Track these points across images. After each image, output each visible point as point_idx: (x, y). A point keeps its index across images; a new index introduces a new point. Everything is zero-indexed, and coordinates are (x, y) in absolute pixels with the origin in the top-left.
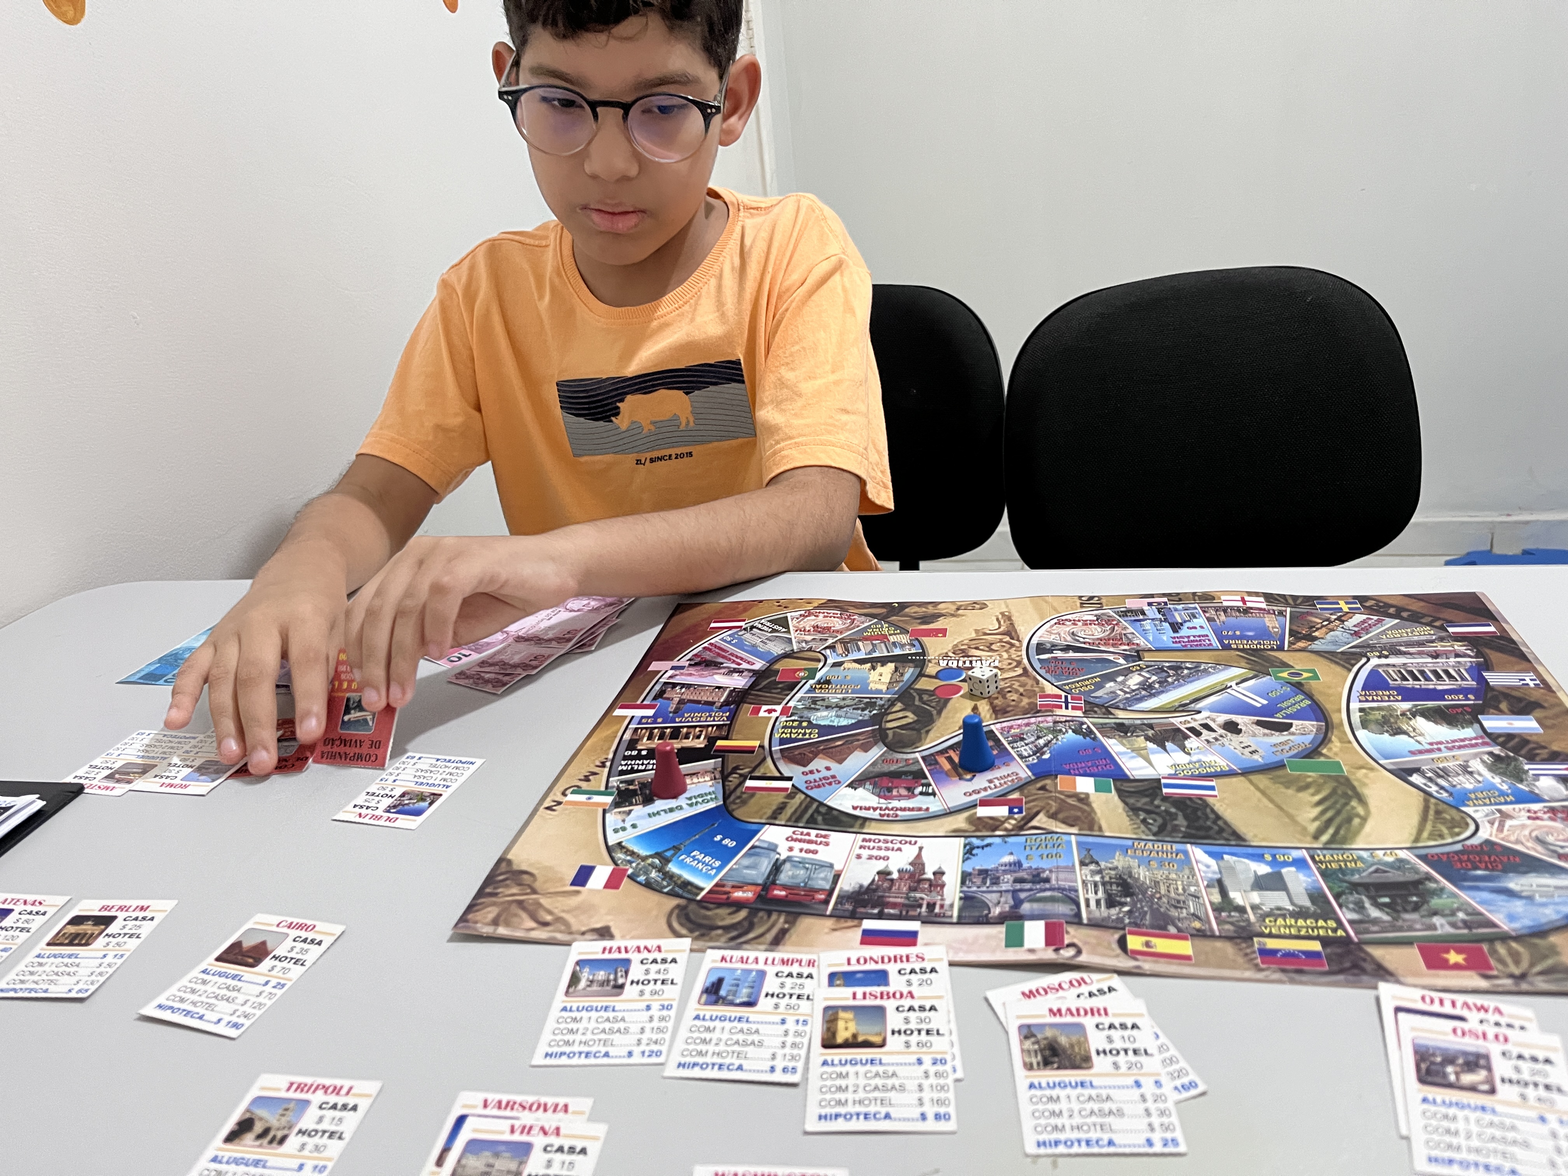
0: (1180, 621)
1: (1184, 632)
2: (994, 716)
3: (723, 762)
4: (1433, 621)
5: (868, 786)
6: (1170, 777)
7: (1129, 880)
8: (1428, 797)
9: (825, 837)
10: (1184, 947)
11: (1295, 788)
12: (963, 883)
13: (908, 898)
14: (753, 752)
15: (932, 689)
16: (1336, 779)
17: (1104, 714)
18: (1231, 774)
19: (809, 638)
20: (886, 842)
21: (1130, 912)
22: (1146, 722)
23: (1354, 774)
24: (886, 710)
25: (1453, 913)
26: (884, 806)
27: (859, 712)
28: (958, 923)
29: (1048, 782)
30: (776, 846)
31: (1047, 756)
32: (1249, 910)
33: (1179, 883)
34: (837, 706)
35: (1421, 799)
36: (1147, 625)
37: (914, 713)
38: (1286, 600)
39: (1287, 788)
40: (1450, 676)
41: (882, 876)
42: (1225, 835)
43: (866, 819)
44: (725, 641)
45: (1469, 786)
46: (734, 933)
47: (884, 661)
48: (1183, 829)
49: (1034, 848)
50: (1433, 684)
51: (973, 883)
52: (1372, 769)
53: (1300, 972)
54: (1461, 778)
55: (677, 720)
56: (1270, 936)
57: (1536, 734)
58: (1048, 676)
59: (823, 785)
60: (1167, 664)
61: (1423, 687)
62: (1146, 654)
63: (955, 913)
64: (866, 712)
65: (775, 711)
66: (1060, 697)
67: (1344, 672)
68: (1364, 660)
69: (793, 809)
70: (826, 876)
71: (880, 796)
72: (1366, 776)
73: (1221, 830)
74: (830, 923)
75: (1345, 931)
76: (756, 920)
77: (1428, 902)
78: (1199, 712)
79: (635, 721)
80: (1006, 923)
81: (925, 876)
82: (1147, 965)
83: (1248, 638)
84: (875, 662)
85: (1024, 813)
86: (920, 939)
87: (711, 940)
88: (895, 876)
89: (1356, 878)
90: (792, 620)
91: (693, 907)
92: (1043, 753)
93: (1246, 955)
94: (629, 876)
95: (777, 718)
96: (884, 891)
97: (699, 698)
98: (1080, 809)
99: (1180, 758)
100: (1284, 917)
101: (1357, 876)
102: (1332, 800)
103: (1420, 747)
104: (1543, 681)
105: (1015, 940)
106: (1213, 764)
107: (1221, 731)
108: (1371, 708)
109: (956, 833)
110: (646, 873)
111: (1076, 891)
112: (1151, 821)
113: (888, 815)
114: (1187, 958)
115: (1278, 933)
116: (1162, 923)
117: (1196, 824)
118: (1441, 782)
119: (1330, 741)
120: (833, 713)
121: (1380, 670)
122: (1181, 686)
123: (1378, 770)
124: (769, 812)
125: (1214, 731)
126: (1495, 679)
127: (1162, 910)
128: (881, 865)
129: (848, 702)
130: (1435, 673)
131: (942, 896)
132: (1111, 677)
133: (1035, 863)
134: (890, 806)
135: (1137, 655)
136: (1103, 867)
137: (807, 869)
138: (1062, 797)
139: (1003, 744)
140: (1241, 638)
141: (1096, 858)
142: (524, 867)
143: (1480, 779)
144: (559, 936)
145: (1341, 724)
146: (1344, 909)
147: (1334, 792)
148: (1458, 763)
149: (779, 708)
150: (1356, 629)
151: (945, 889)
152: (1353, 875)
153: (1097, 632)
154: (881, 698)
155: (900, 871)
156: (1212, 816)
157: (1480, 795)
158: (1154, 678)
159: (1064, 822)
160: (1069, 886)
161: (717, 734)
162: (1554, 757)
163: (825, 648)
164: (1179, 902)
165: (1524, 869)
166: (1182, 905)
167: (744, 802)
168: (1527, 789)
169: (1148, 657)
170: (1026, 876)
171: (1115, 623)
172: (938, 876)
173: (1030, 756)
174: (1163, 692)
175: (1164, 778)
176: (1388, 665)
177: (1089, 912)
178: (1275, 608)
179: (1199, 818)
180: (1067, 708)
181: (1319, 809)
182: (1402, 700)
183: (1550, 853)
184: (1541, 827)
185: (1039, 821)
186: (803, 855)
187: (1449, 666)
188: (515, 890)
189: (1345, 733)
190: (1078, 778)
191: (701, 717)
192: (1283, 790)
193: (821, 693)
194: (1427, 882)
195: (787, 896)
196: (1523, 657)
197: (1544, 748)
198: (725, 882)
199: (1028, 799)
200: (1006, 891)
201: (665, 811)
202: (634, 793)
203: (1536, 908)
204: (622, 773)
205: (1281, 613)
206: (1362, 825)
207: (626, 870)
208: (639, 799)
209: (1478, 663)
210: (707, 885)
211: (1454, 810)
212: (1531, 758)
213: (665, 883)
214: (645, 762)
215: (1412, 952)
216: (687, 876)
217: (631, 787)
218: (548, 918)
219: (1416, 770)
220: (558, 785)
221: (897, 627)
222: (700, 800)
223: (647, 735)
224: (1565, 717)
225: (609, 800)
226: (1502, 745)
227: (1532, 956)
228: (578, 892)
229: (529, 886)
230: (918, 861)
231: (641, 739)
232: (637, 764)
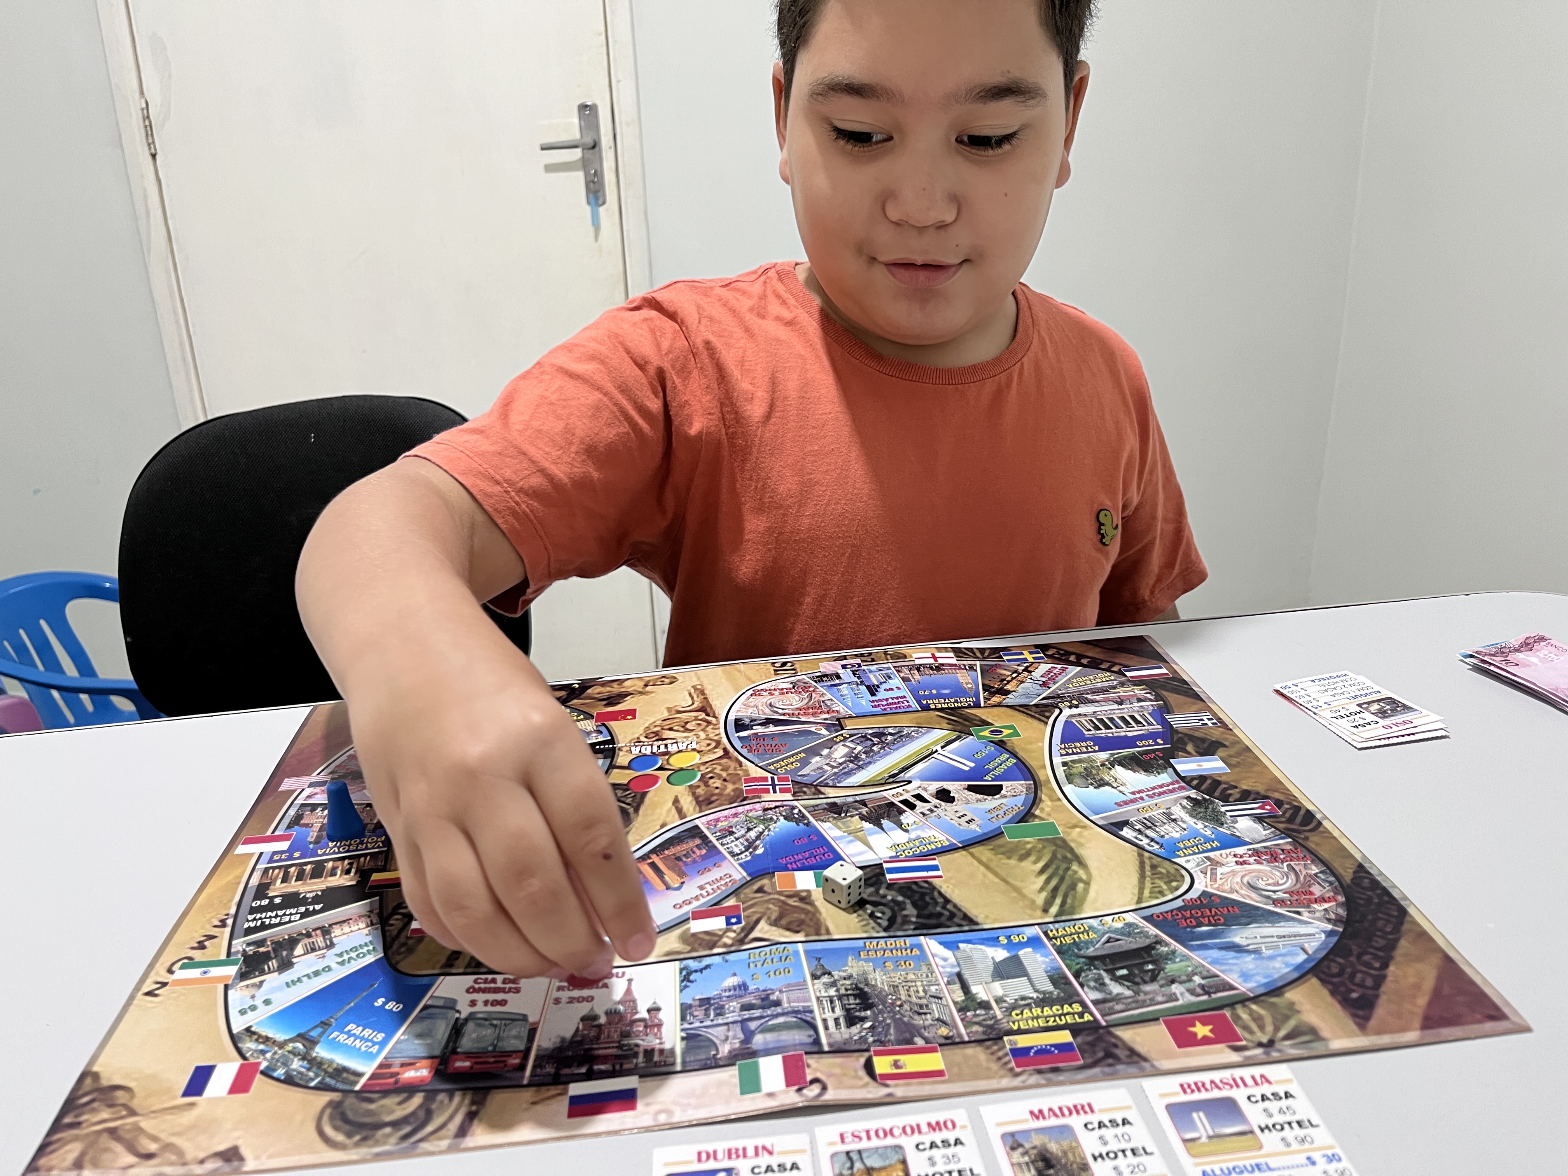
0: (876, 683)
1: (881, 694)
2: (698, 809)
3: (381, 901)
4: (1113, 666)
6: (892, 860)
7: (866, 989)
8: (1141, 851)
10: (933, 1061)
11: (1017, 857)
12: (683, 1019)
13: (620, 1047)
15: (626, 782)
16: (1053, 841)
17: (814, 794)
18: (951, 849)
21: (872, 1028)
22: (858, 798)
23: (1069, 834)
25: (1190, 980)
28: (684, 1070)
29: (765, 882)
30: (455, 1001)
31: (760, 851)
32: (994, 1004)
33: (919, 984)
35: (1136, 854)
36: (844, 689)
38: (974, 654)
39: (1009, 858)
40: (1138, 722)
41: (587, 1023)
42: (956, 920)
45: (1177, 835)
46: (407, 1129)
48: (914, 919)
49: (759, 964)
50: (1124, 732)
51: (694, 1017)
52: (1085, 827)
53: (1055, 1070)
54: (1166, 826)
55: (319, 852)
56: (1020, 1032)
57: (1225, 774)
58: (750, 756)
61: (1116, 735)
62: (847, 722)
63: (679, 1058)
66: (765, 779)
67: (1041, 725)
68: (1057, 711)
70: (519, 1032)
72: (1080, 835)
73: (952, 915)
74: (528, 1095)
75: (1092, 1014)
76: (434, 1106)
77: (1163, 970)
78: (910, 782)
79: (265, 858)
80: (738, 1063)
81: (637, 1016)
82: (899, 1090)
83: (945, 696)
85: (744, 923)
86: (640, 1100)
87: (377, 1143)
88: (603, 1020)
89: (1091, 951)
91: (351, 1100)
92: (756, 848)
93: (999, 1059)
94: (262, 1072)
96: (592, 1041)
98: (803, 909)
99: (899, 836)
100: (1030, 1007)
101: (1092, 949)
102: (1054, 866)
103: (1124, 798)
104: (1219, 720)
105: (750, 1083)
106: (932, 840)
107: (935, 801)
108: (1073, 761)
109: (670, 957)
110: (286, 1064)
111: (811, 1012)
114: (939, 1073)
115: (1027, 1027)
116: (907, 1035)
117: (926, 912)
118: (1149, 832)
119: (1041, 800)
121: (1074, 721)
122: (887, 754)
123: (1091, 828)
124: (443, 960)
125: (927, 801)
126: (1176, 721)
127: (906, 1019)
128: (584, 1009)
130: (1123, 719)
131: (660, 1039)
132: (814, 751)
133: (762, 984)
135: (839, 724)
136: (836, 977)
137: (495, 1026)
138: (783, 898)
139: (710, 842)
140: (938, 696)
141: (828, 968)
142: (117, 1081)
143: (1184, 826)
144: (171, 1168)
145: (1049, 781)
146: (1086, 988)
147: (1053, 857)
148: (1161, 811)
150: (1044, 679)
151: (664, 1029)
152: (1087, 948)
153: (795, 701)
155: (609, 1014)
156: (941, 900)
157: (1188, 844)
158: (859, 748)
159: (789, 929)
160: (804, 1007)
161: (372, 865)
162: (1246, 796)
164: (921, 1006)
165: (1244, 920)
166: (925, 1011)
167: (411, 951)
168: (1228, 832)
169: (850, 725)
170: (754, 1001)
171: (812, 689)
172: (653, 1013)
173: (742, 853)
174: (870, 763)
175: (885, 862)
176: (1080, 715)
177: (829, 1036)
178: (965, 663)
180: (775, 792)
181: (1044, 877)
182: (1101, 750)
183: (1264, 900)
184: (1250, 871)
185: (761, 931)
186: (490, 1008)
187: (1134, 711)
188: (105, 1115)
189: (1053, 790)
190: (797, 874)
191: (351, 844)
192: (1006, 861)
194: (1158, 946)
195: (472, 1067)
196: (1197, 697)
197: (1236, 787)
198: (390, 1062)
199: (746, 905)
200: (733, 1023)
201: (308, 976)
202: (266, 957)
203: (1266, 963)
204: (249, 931)
205: (971, 668)
206: (1086, 890)
207: (259, 1064)
208: (273, 964)
209: (1159, 707)
210: (368, 1069)
211: (1168, 863)
212: (1225, 799)
213: (311, 1074)
214: (280, 913)
215: (1160, 1030)
216: (341, 1060)
217: (262, 950)
218: (153, 1147)
219: (1126, 823)
220: (162, 959)
221: (580, 712)
222: (353, 955)
223: (281, 875)
224: (1247, 754)
225: (232, 971)
226: (1197, 788)
227: (1274, 1018)
228: (192, 1104)
229: (125, 1106)
230: (628, 998)
231: (273, 882)
232: (269, 917)
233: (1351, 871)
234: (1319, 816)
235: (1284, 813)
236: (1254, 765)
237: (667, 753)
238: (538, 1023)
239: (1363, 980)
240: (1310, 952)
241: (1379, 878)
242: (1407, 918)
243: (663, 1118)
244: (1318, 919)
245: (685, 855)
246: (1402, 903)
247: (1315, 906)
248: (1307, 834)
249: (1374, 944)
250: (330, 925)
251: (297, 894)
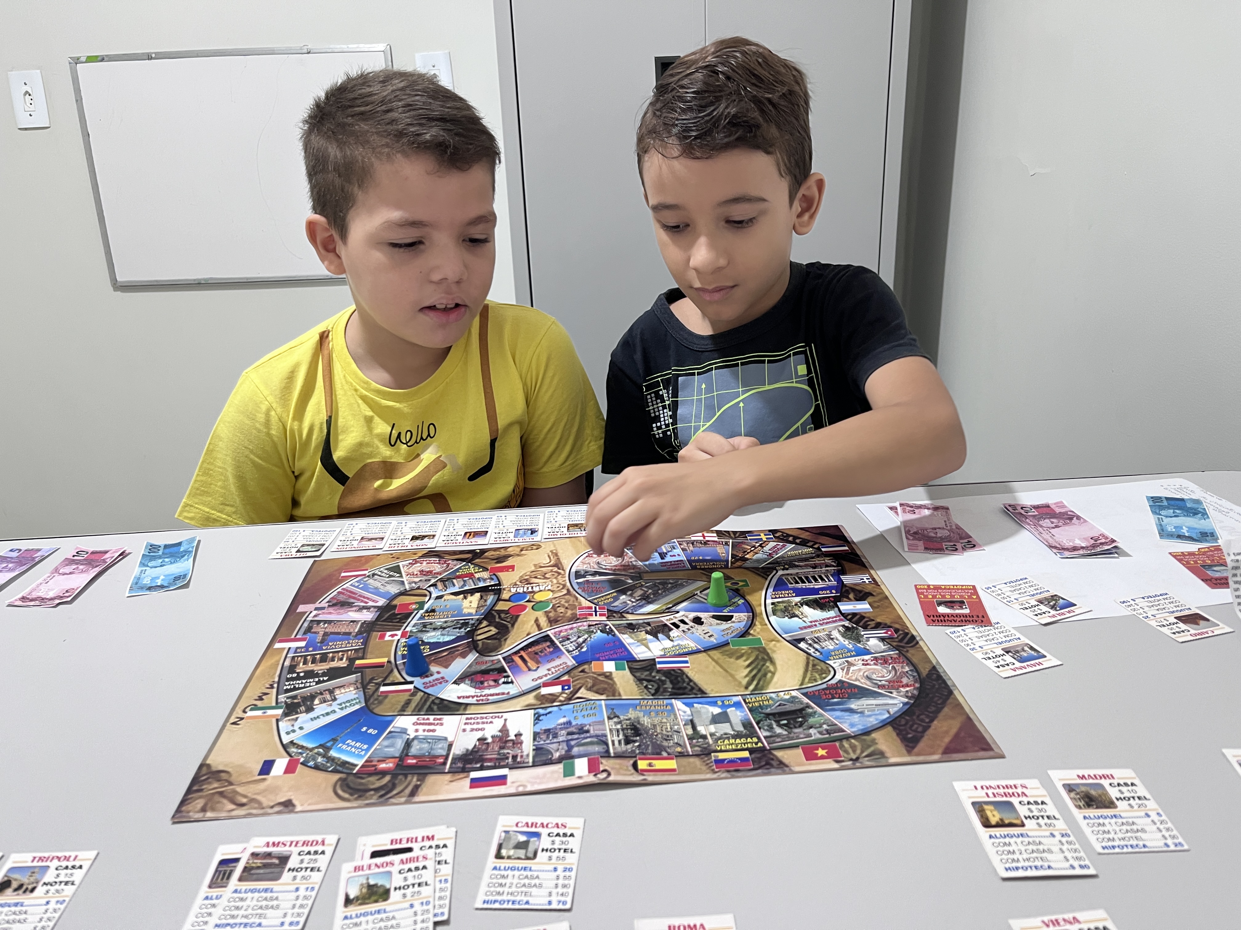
0: (665, 551)
1: (668, 559)
2: (549, 625)
3: (362, 675)
4: (813, 544)
5: (467, 682)
6: (661, 657)
7: (638, 726)
8: (808, 656)
9: (440, 719)
10: (671, 764)
11: (735, 657)
12: (534, 739)
13: (499, 754)
14: (383, 666)
15: (507, 609)
16: (758, 649)
17: (620, 618)
18: (697, 651)
19: (417, 580)
20: (482, 718)
21: (639, 746)
22: (646, 621)
23: (768, 645)
24: (476, 627)
25: (821, 727)
26: (479, 694)
27: (458, 630)
28: (533, 766)
29: (586, 666)
30: (406, 730)
31: (584, 649)
32: (709, 737)
33: (668, 724)
34: (441, 628)
35: (805, 658)
37: (496, 627)
38: (730, 534)
39: (730, 657)
41: (481, 742)
42: (694, 691)
43: (467, 704)
44: (354, 586)
45: (831, 647)
46: (383, 792)
47: (472, 592)
48: (670, 690)
49: (579, 711)
50: (813, 585)
51: (541, 739)
52: (778, 641)
53: (737, 770)
54: (827, 642)
55: (324, 648)
56: (721, 751)
57: (869, 612)
58: (583, 594)
59: (436, 684)
60: (658, 581)
61: (807, 587)
62: (645, 575)
63: (531, 760)
64: (462, 630)
65: (396, 635)
66: (591, 608)
67: (763, 581)
68: (775, 572)
69: (416, 703)
70: (443, 746)
71: (475, 688)
72: (775, 645)
73: (692, 688)
74: (448, 777)
75: (762, 743)
76: (397, 782)
77: (807, 721)
78: (678, 612)
79: (292, 651)
80: (563, 762)
81: (509, 738)
82: (650, 778)
84: (466, 593)
85: (571, 689)
86: (509, 780)
87: (367, 799)
88: (490, 740)
89: (768, 711)
90: (403, 567)
91: (351, 778)
92: (582, 648)
93: (707, 764)
94: (302, 763)
95: (399, 640)
96: (483, 751)
97: (339, 631)
98: (606, 683)
99: (667, 644)
100: (728, 738)
101: (769, 709)
102: (756, 663)
103: (805, 625)
104: (874, 579)
105: (569, 772)
106: (687, 646)
107: (692, 624)
108: (778, 602)
109: (528, 707)
110: (314, 759)
111: (606, 736)
112: (650, 687)
113: (482, 700)
114: (673, 770)
115: (725, 749)
116: (658, 751)
117: (678, 686)
118: (816, 646)
119: (755, 625)
120: (439, 633)
121: (784, 578)
122: (666, 595)
123: (782, 642)
124: (399, 707)
125: (687, 624)
126: (848, 579)
127: (658, 742)
128: (479, 735)
129: (449, 624)
130: (814, 577)
131: (521, 750)
132: (623, 592)
133: (580, 721)
134: (483, 694)
135: (639, 576)
136: (622, 719)
137: (430, 743)
138: (596, 676)
139: (556, 644)
140: (703, 561)
141: (618, 714)
142: (220, 768)
143: (837, 642)
144: (254, 811)
145: (761, 614)
146: (762, 730)
147: (757, 658)
148: (826, 633)
149: (399, 633)
150: (770, 552)
151: (523, 745)
152: (767, 708)
153: (614, 563)
154: (472, 619)
155: (492, 737)
156: (687, 680)
157: (837, 653)
158: (650, 591)
159: (597, 692)
160: (602, 734)
161: (355, 656)
162: (878, 626)
163: (429, 586)
164: (668, 736)
165: (859, 695)
166: (670, 739)
167: (380, 703)
168: (862, 647)
169: (646, 577)
170: (575, 730)
172: (518, 737)
173: (574, 650)
174: (655, 600)
175: (657, 658)
176: (788, 574)
177: (614, 749)
178: (722, 540)
179: (679, 682)
180: (596, 615)
181: (749, 669)
182: (796, 596)
183: (874, 685)
184: (869, 669)
185: (581, 693)
186: (426, 733)
187: (822, 573)
188: (216, 785)
189: (763, 619)
190: (605, 663)
191: (342, 644)
192: (728, 659)
193: (429, 619)
194: (807, 709)
195: (417, 763)
196: (863, 565)
197: (873, 620)
198: (372, 759)
199: (573, 679)
200: (562, 741)
201: (323, 715)
202: (298, 705)
203: (865, 718)
204: (287, 691)
205: (727, 544)
206: (772, 677)
207: (299, 759)
208: (303, 708)
209: (838, 570)
210: (360, 762)
211: (823, 663)
212: (865, 627)
213: (329, 765)
214: (304, 681)
215: (800, 751)
216: (344, 758)
217: (295, 701)
218: (244, 800)
219: (803, 640)
220: (239, 705)
221: (480, 567)
222: (348, 704)
223: (302, 661)
224: (886, 601)
225: (280, 712)
226: (850, 620)
227: (862, 747)
228: (264, 779)
229: (227, 781)
230: (504, 729)
231: (298, 664)
232: (298, 683)
233: (927, 670)
234: (918, 639)
235: (898, 636)
236: (887, 607)
237: (533, 592)
238: (453, 742)
239: (917, 728)
240: (892, 713)
241: (942, 674)
242: (952, 696)
243: (521, 789)
244: (901, 696)
245: (541, 652)
246: (952, 688)
247: (902, 689)
248: (908, 649)
249: (929, 710)
250: (334, 689)
251: (313, 671)
